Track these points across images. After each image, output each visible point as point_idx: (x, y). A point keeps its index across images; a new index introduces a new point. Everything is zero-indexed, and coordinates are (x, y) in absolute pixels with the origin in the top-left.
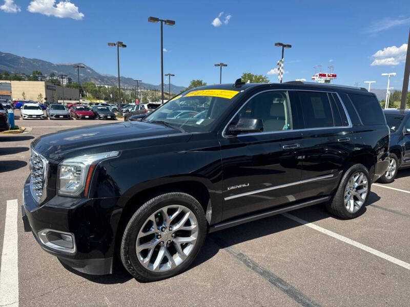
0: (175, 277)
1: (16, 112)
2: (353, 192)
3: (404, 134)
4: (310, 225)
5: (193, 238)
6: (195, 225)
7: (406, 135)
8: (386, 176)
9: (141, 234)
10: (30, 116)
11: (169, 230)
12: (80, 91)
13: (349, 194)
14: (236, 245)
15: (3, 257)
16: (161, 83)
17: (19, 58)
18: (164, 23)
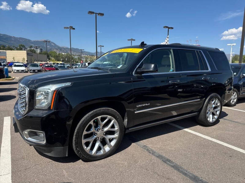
0: (105, 159)
1: (9, 69)
2: (212, 110)
3: (241, 77)
4: (186, 130)
5: (116, 135)
6: (117, 127)
7: (242, 78)
8: (231, 102)
9: (85, 133)
10: (18, 71)
11: (102, 131)
12: (47, 56)
13: (209, 111)
14: (142, 141)
15: (2, 148)
16: (96, 51)
17: (11, 37)
18: (97, 14)
